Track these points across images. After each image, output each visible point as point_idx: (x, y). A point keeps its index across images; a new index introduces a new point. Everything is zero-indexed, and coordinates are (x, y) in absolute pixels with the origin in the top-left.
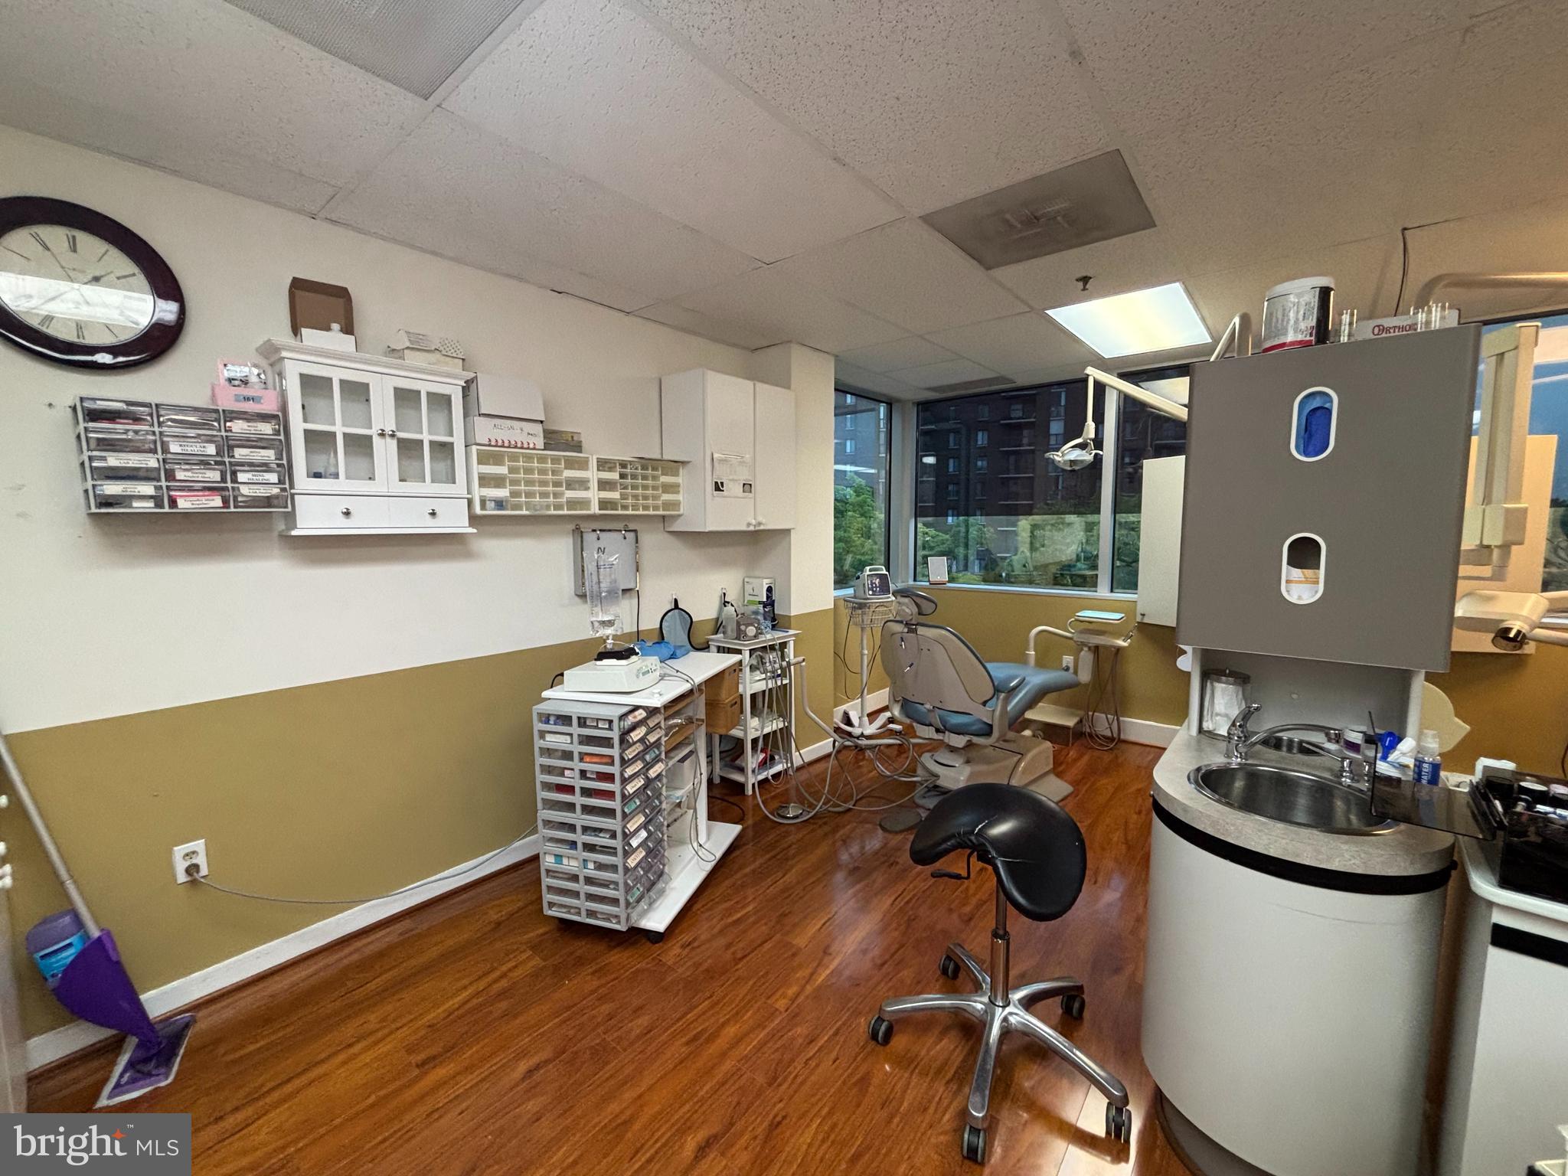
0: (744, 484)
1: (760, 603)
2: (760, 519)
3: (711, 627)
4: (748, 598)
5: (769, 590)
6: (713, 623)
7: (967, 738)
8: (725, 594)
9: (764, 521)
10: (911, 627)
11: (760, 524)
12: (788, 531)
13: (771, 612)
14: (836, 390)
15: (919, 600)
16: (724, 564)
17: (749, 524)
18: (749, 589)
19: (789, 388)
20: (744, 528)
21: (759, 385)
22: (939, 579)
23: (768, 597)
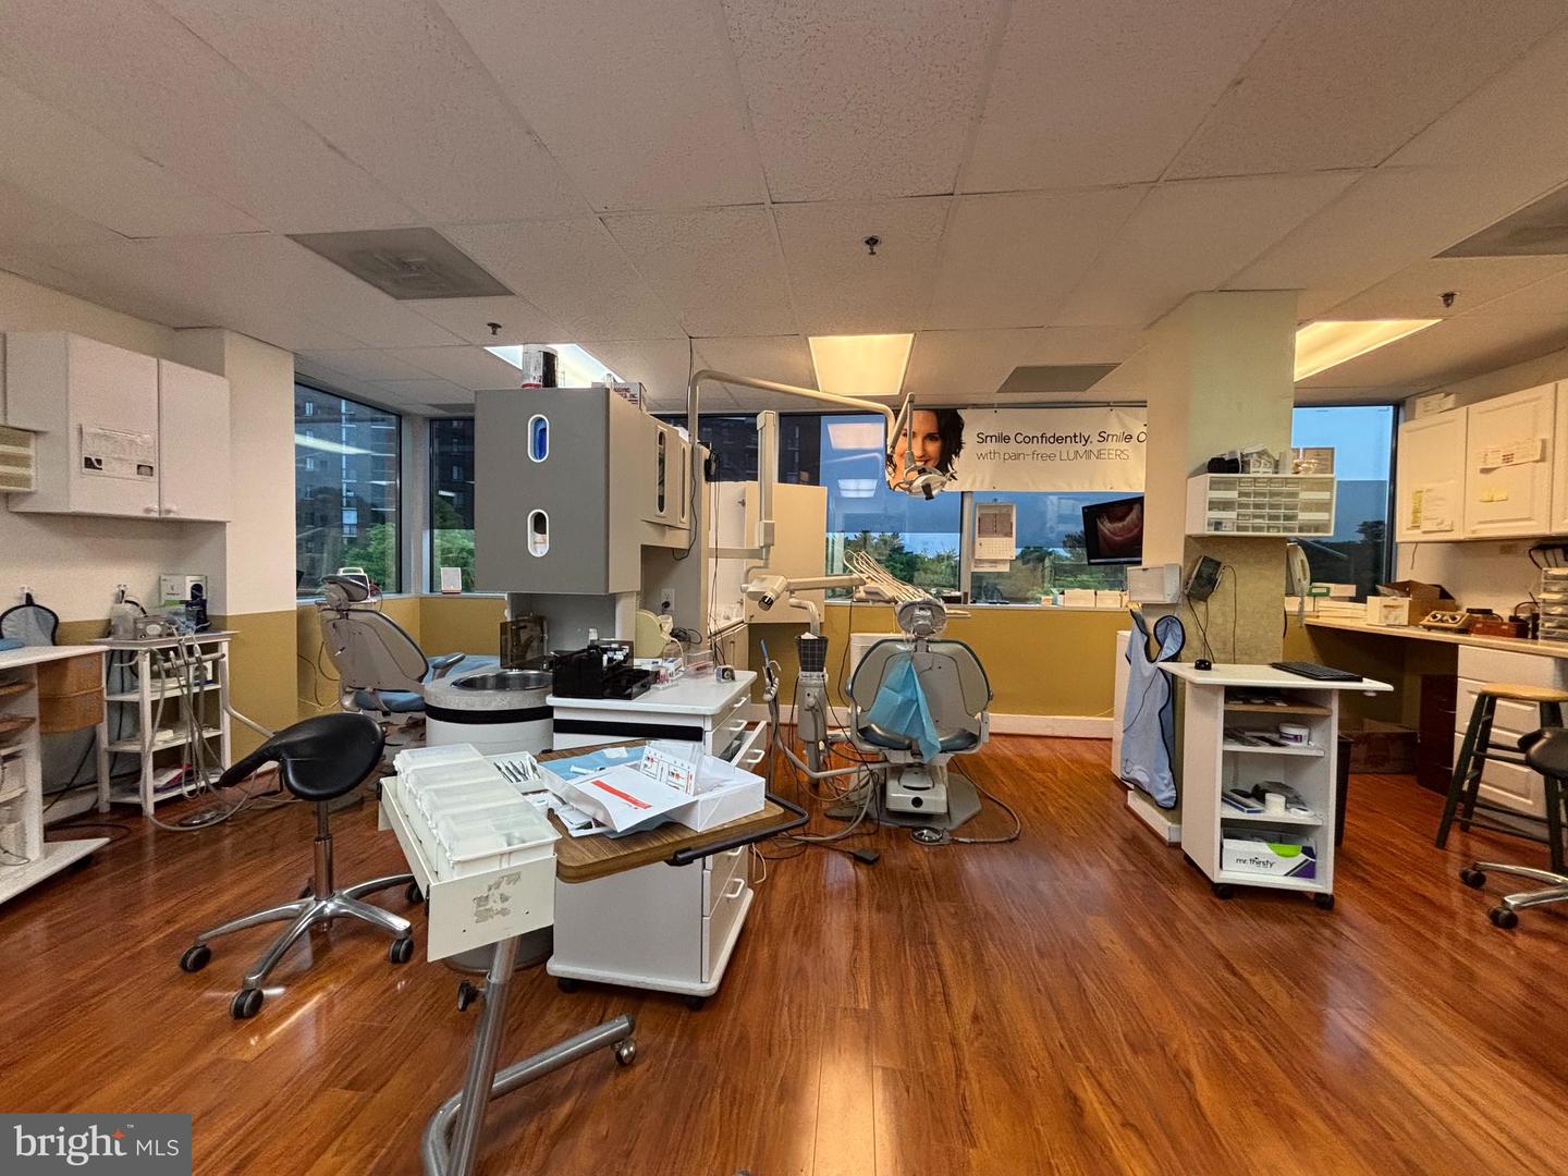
0: (139, 466)
1: (182, 602)
2: (167, 505)
3: (100, 629)
4: (165, 597)
5: (197, 588)
6: (105, 624)
7: (409, 715)
8: (123, 592)
9: (174, 508)
10: (344, 613)
11: (169, 511)
12: (222, 525)
13: (199, 610)
14: (296, 383)
15: (348, 587)
16: (117, 557)
17: (148, 510)
18: (165, 588)
19: (220, 372)
20: (139, 513)
21: (164, 362)
22: (452, 588)
23: (193, 596)
